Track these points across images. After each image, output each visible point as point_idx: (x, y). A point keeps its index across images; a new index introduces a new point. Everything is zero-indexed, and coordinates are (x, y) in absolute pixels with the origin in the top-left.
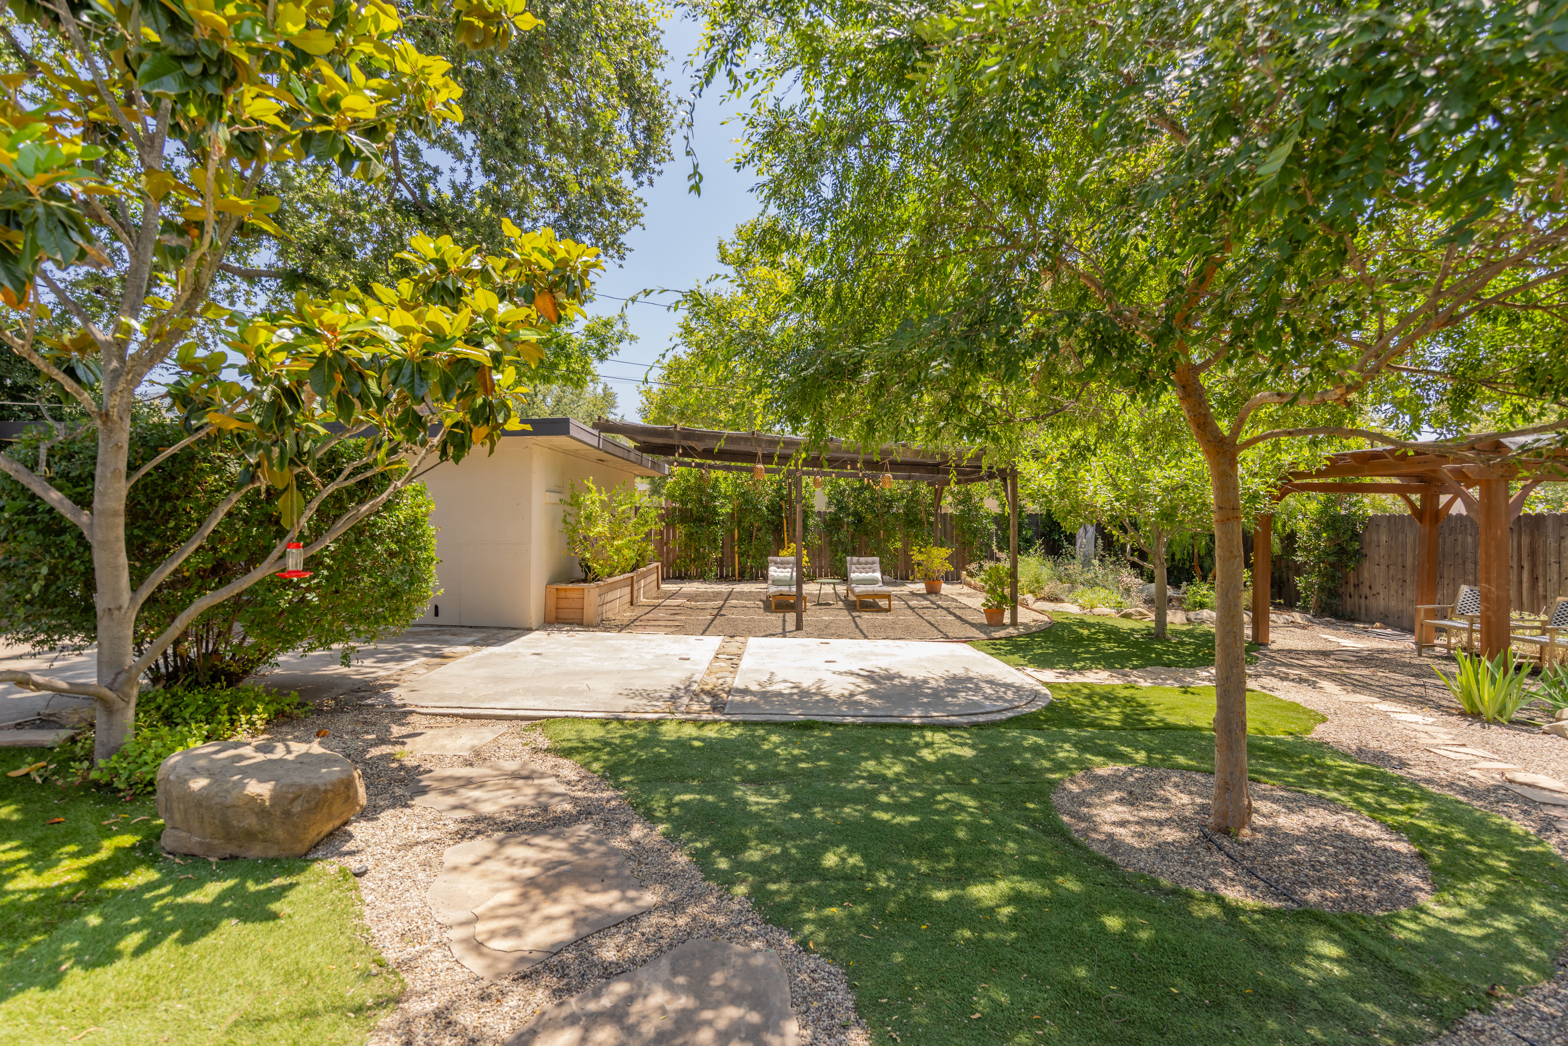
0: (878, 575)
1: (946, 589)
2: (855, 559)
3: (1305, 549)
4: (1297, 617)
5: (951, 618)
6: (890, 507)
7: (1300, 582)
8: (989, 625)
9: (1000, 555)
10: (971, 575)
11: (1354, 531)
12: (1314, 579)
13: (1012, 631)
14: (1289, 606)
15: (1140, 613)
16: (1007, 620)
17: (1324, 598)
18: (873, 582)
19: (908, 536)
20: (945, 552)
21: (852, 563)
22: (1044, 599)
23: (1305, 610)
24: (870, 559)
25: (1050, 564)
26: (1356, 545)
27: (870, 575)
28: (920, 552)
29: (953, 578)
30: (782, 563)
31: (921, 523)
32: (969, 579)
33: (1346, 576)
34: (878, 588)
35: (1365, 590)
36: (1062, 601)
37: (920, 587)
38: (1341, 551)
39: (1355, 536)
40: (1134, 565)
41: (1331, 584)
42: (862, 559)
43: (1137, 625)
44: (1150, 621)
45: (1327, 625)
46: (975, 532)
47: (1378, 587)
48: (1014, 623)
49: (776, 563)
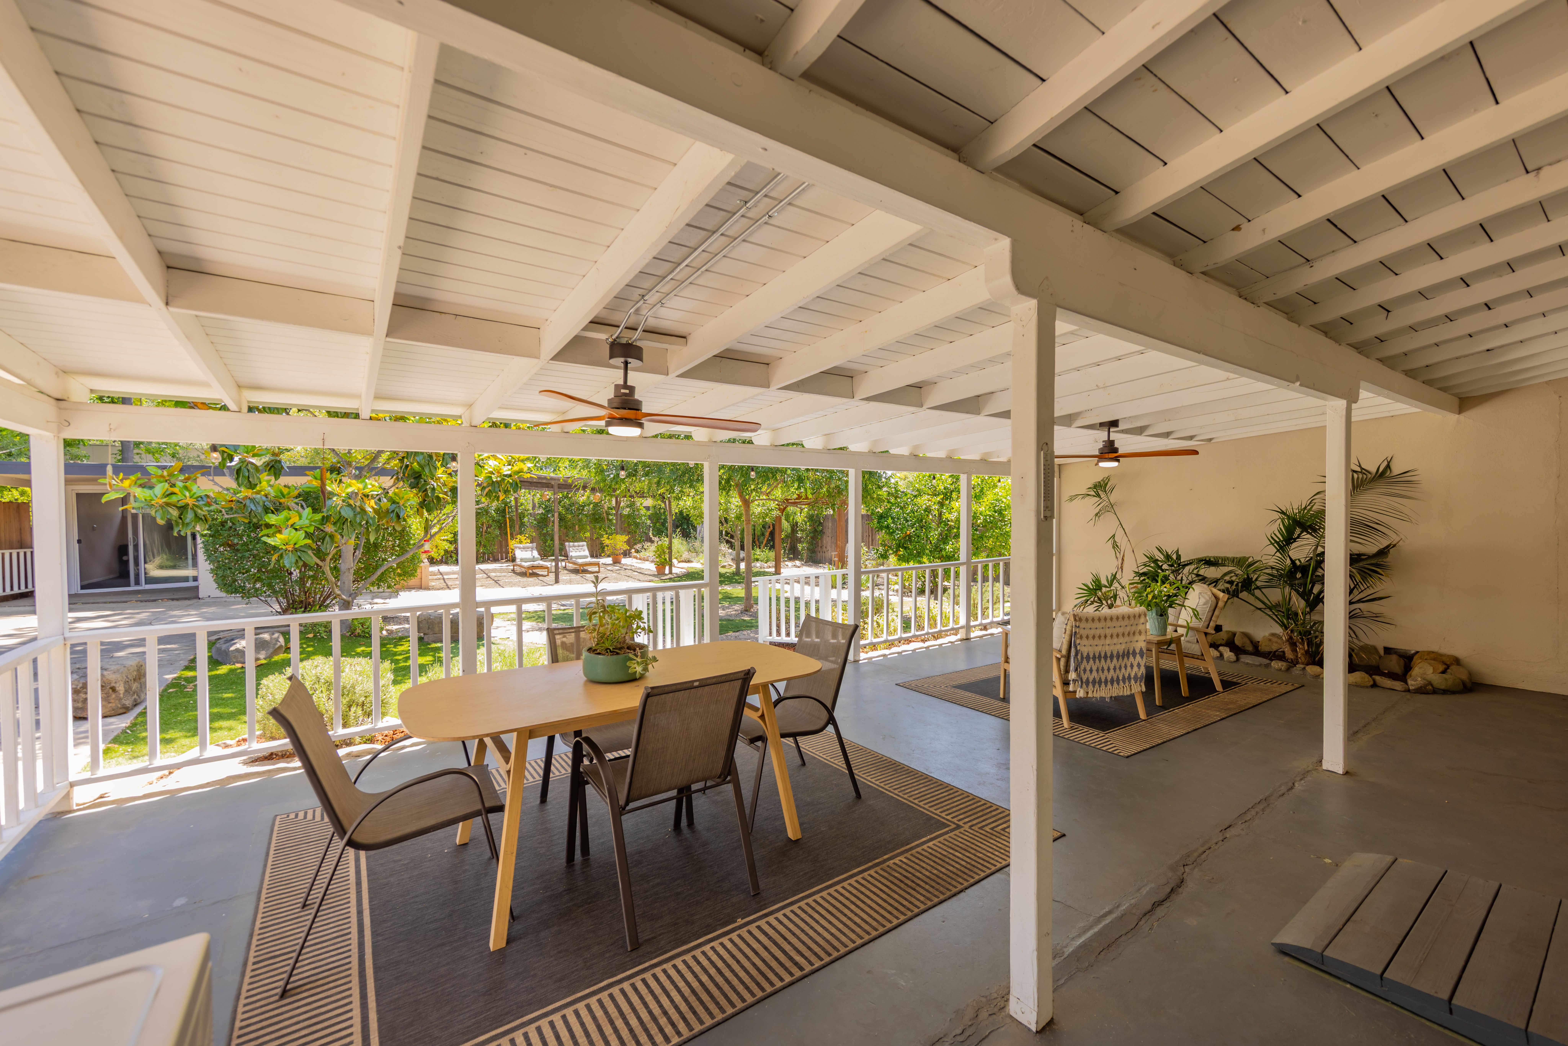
0: (587, 553)
1: (625, 561)
2: (571, 544)
3: (802, 531)
4: (798, 563)
5: (636, 573)
6: (583, 510)
7: (800, 546)
8: (658, 574)
9: (653, 538)
10: (637, 551)
11: (819, 521)
12: (805, 545)
13: (670, 576)
14: (795, 558)
15: (730, 565)
16: (667, 571)
17: (810, 555)
18: (585, 557)
19: (595, 528)
20: (625, 538)
21: (570, 547)
22: (682, 561)
23: (801, 560)
24: (581, 543)
25: (685, 543)
26: (821, 528)
27: (582, 553)
28: (608, 538)
29: (626, 554)
30: (524, 548)
31: (603, 520)
32: (636, 554)
33: (817, 542)
34: (589, 560)
35: (824, 549)
36: (692, 562)
37: (609, 560)
38: (815, 531)
39: (820, 524)
40: (728, 542)
41: (812, 547)
42: (576, 544)
43: (728, 571)
44: (733, 569)
45: (810, 566)
46: (637, 525)
47: (829, 548)
48: (671, 572)
49: (520, 548)
